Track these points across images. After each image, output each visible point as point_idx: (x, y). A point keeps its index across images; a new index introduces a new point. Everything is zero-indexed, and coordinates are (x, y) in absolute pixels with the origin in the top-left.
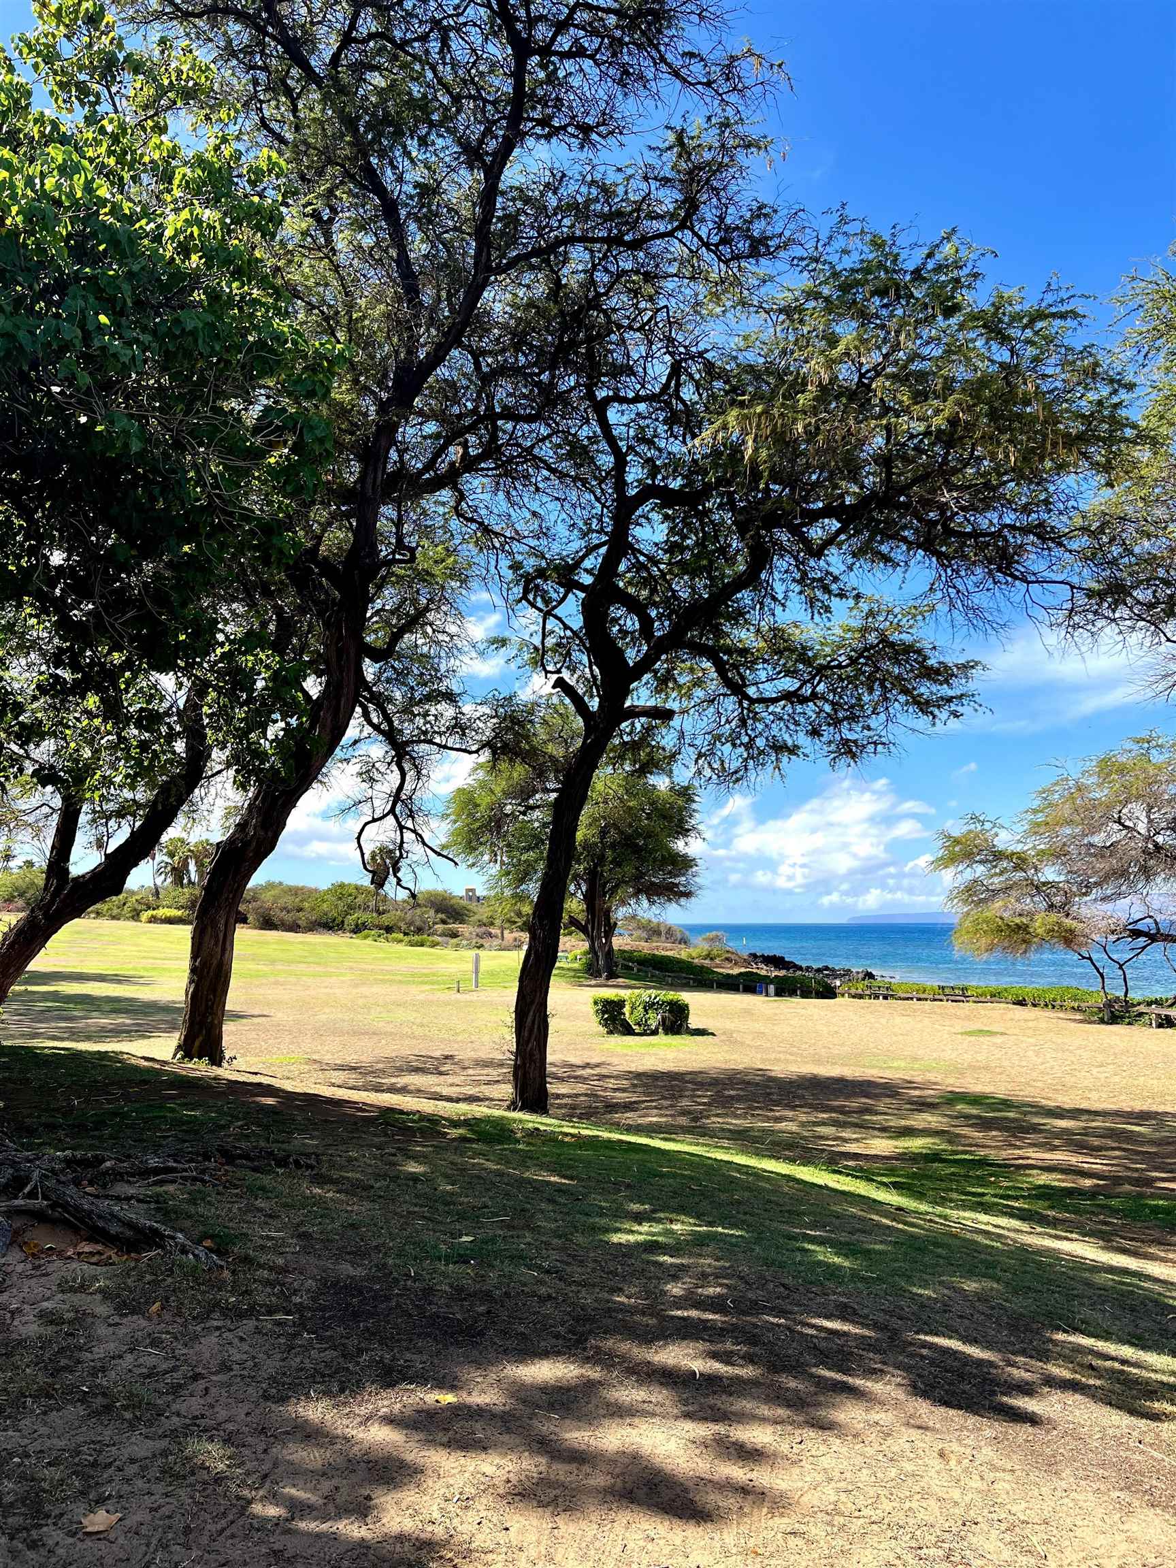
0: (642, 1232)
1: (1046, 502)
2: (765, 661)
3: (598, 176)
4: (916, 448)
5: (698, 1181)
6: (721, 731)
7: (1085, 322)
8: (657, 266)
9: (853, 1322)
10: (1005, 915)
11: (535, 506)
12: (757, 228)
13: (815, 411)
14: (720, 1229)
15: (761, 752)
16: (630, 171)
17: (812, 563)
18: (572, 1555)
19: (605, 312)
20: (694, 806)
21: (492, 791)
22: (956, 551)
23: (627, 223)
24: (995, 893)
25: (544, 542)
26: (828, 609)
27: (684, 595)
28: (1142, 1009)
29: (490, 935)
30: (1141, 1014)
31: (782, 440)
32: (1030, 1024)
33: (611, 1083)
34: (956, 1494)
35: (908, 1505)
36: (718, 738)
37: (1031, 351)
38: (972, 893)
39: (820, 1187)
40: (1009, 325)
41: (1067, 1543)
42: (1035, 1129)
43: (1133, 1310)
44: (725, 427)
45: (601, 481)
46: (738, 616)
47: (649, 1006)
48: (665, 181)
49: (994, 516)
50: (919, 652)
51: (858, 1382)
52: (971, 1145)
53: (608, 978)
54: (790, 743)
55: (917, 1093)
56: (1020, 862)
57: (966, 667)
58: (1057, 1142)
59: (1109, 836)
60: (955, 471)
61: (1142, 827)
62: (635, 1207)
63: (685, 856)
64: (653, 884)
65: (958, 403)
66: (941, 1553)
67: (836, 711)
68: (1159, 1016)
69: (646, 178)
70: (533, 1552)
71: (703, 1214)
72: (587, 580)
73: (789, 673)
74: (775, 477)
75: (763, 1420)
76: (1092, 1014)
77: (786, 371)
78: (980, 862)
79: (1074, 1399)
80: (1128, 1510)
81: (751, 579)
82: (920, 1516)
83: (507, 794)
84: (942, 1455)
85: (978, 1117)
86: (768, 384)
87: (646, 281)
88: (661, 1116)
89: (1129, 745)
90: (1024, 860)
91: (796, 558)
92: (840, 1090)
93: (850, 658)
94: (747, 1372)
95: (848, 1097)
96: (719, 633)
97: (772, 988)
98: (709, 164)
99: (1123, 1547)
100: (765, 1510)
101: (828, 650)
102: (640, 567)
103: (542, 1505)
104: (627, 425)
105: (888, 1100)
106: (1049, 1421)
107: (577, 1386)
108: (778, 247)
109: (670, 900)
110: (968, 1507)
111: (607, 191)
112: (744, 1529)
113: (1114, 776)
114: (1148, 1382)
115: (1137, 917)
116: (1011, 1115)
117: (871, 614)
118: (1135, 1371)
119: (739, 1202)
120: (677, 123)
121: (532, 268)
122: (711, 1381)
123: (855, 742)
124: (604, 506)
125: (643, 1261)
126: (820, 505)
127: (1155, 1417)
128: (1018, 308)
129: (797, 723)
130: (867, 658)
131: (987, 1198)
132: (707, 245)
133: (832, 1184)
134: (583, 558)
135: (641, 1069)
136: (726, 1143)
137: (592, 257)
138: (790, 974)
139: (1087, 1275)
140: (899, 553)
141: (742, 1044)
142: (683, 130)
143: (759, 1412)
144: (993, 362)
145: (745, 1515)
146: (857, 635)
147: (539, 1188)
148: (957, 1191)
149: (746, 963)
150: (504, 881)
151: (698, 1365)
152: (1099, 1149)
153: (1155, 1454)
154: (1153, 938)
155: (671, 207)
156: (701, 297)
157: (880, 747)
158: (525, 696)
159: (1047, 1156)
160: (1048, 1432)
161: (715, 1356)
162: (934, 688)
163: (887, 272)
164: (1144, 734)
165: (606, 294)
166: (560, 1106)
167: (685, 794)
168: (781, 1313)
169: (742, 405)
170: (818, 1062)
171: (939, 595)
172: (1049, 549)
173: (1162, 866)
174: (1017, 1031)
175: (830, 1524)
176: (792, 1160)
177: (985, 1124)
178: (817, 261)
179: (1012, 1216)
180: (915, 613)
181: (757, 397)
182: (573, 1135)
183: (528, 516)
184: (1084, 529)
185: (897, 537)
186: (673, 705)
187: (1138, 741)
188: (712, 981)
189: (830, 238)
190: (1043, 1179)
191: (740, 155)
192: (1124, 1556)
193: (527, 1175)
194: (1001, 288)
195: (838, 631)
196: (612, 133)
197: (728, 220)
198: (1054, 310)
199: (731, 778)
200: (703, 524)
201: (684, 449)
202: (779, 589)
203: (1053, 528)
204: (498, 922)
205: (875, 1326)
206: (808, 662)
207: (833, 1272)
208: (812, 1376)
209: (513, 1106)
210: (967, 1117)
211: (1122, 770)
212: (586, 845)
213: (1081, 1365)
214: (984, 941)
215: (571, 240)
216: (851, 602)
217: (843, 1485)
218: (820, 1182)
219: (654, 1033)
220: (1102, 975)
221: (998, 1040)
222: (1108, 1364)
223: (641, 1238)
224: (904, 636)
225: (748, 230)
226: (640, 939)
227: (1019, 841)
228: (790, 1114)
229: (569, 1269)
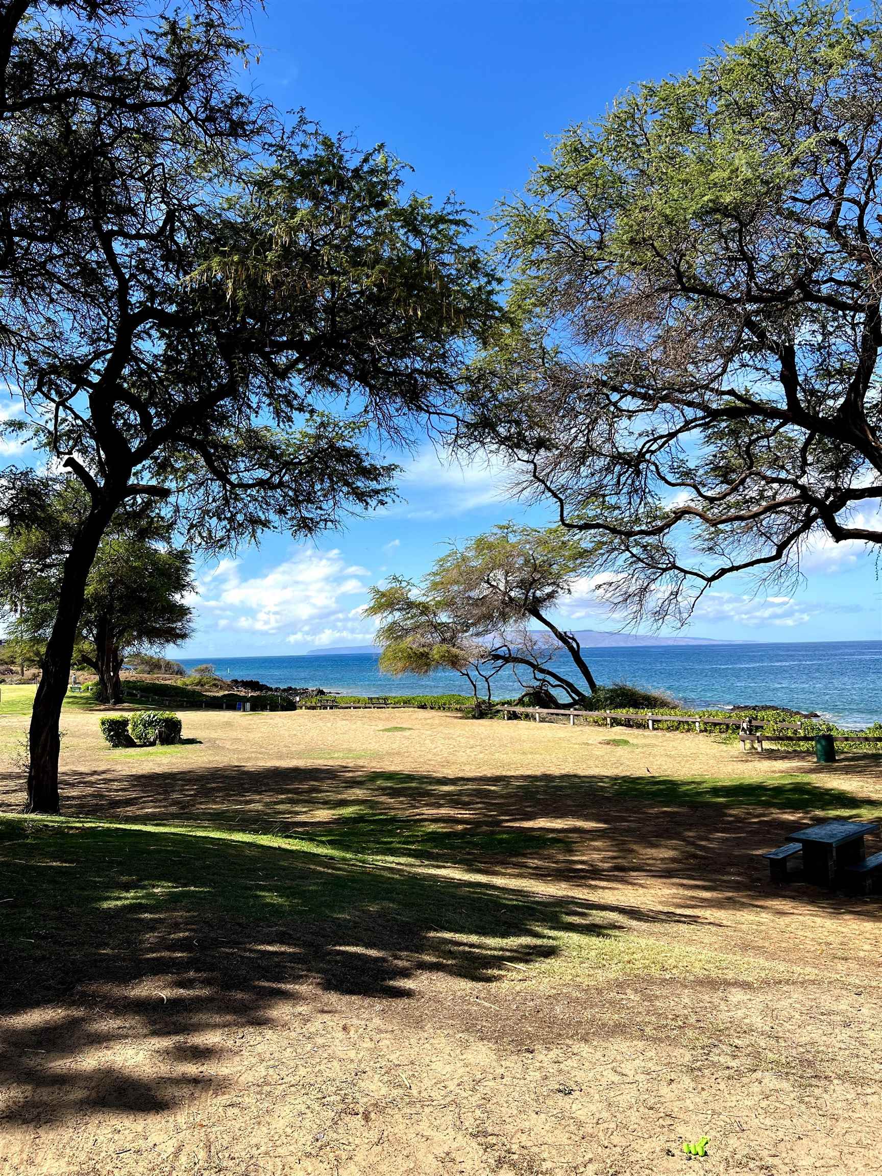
0: (130, 897)
1: (443, 356)
2: (243, 455)
3: (102, 44)
4: (354, 304)
5: (177, 853)
6: (210, 507)
7: (471, 230)
8: (154, 130)
9: (289, 944)
10: (414, 646)
11: (50, 314)
12: (236, 113)
13: (279, 266)
14: (192, 888)
15: (240, 525)
16: (131, 47)
17: (279, 383)
18: (50, 1156)
19: (110, 159)
20: (189, 566)
21: (12, 551)
22: (382, 384)
23: (128, 89)
24: (407, 631)
25: (57, 344)
26: (290, 419)
27: (179, 398)
28: (499, 707)
29: (11, 671)
30: (498, 711)
31: (254, 284)
32: (428, 721)
33: (116, 785)
34: (352, 1054)
35: (317, 1069)
36: (207, 512)
37: (434, 245)
38: (393, 632)
39: (275, 848)
40: (421, 222)
41: (425, 1075)
42: (428, 794)
43: (480, 910)
44: (209, 269)
45: (108, 300)
46: (222, 419)
47: (149, 724)
48: (160, 61)
49: (408, 361)
50: (357, 456)
51: (289, 987)
52: (385, 809)
53: (115, 703)
54: (263, 518)
55: (350, 774)
56: (424, 609)
57: (390, 469)
58: (442, 802)
59: (481, 592)
60: (383, 325)
61: (502, 586)
62: (124, 879)
63: (182, 606)
64: (155, 628)
65: (382, 272)
66: (339, 1098)
67: (297, 496)
68: (509, 712)
69: (144, 55)
70: (16, 1161)
71: (180, 879)
72: (95, 379)
73: (264, 466)
74: (249, 312)
75: (215, 1026)
76: (469, 712)
77: (259, 232)
78: (398, 610)
79: (437, 976)
80: (465, 1045)
81: (230, 390)
82: (325, 1074)
83: (25, 554)
84: (345, 1028)
85: (390, 788)
86: (245, 239)
87: (145, 140)
88: (155, 807)
89: (495, 530)
90: (427, 608)
91: (267, 378)
92: (295, 777)
93: (308, 457)
94: (205, 992)
95: (301, 782)
96: (207, 432)
97: (248, 705)
98: (197, 53)
99: (461, 1071)
100: (211, 1092)
101: (291, 450)
102: (140, 373)
103: (26, 1122)
104: (130, 256)
105: (329, 782)
106: (419, 992)
107: (62, 1025)
108: (252, 132)
109: (168, 641)
110: (360, 1061)
111: (113, 60)
112: (193, 1109)
113: (486, 551)
114: (486, 957)
115: (497, 646)
116: (413, 785)
117: (323, 425)
118: (477, 951)
119: (209, 867)
120: (171, 15)
121: (44, 111)
122: (175, 1003)
123: (311, 519)
124: (109, 319)
125: (127, 920)
126: (285, 339)
127: (489, 979)
128: (427, 211)
129: (268, 504)
130: (319, 458)
131: (393, 845)
132: (196, 119)
133: (284, 846)
134: (91, 361)
135: (140, 772)
136: (206, 824)
137: (99, 112)
138: (263, 693)
139: (453, 890)
140: (343, 382)
141: (223, 748)
142: (175, 22)
143: (211, 1021)
144: (410, 248)
145: (195, 1099)
146: (312, 440)
147: (42, 872)
148: (373, 842)
149: (230, 687)
150: (23, 627)
151: (165, 994)
152: (468, 803)
153: (486, 1004)
154: (507, 659)
155: (166, 83)
156: (191, 161)
157: (329, 524)
158: (41, 472)
159: (435, 811)
160: (418, 1000)
161: (181, 984)
162: (367, 483)
163: (334, 167)
164: (505, 523)
165: (111, 144)
166: (71, 806)
167: (182, 557)
168: (236, 944)
169: (223, 254)
170: (280, 757)
171: (371, 415)
172: (445, 390)
173: (514, 612)
174: (418, 727)
175: (260, 1093)
176: (256, 832)
177: (394, 793)
178: (283, 148)
179: (409, 855)
180: (356, 426)
181: (235, 248)
182: (77, 828)
183: (44, 322)
184: (468, 379)
185: (340, 369)
186: (171, 485)
187: (501, 528)
188: (202, 702)
189: (293, 132)
190: (432, 827)
191: (222, 51)
192: (461, 1077)
193: (32, 863)
194: (417, 195)
195: (298, 436)
196: (116, 12)
197: (213, 102)
198: (451, 217)
199: (216, 544)
200: (194, 345)
201: (178, 282)
202: (254, 400)
203: (447, 375)
204: (19, 660)
205: (305, 944)
206: (277, 458)
207: (276, 910)
208: (255, 987)
209: (27, 809)
210: (384, 789)
211: (490, 547)
212: (96, 597)
213: (444, 952)
214: (400, 665)
215: (79, 93)
216: (307, 415)
217: (272, 1062)
218: (275, 845)
219: (153, 744)
220: (475, 686)
221: (407, 733)
222: (461, 948)
223: (127, 902)
224: (346, 444)
225: (228, 113)
226: (143, 672)
227: (424, 595)
228: (257, 797)
229: (63, 934)
